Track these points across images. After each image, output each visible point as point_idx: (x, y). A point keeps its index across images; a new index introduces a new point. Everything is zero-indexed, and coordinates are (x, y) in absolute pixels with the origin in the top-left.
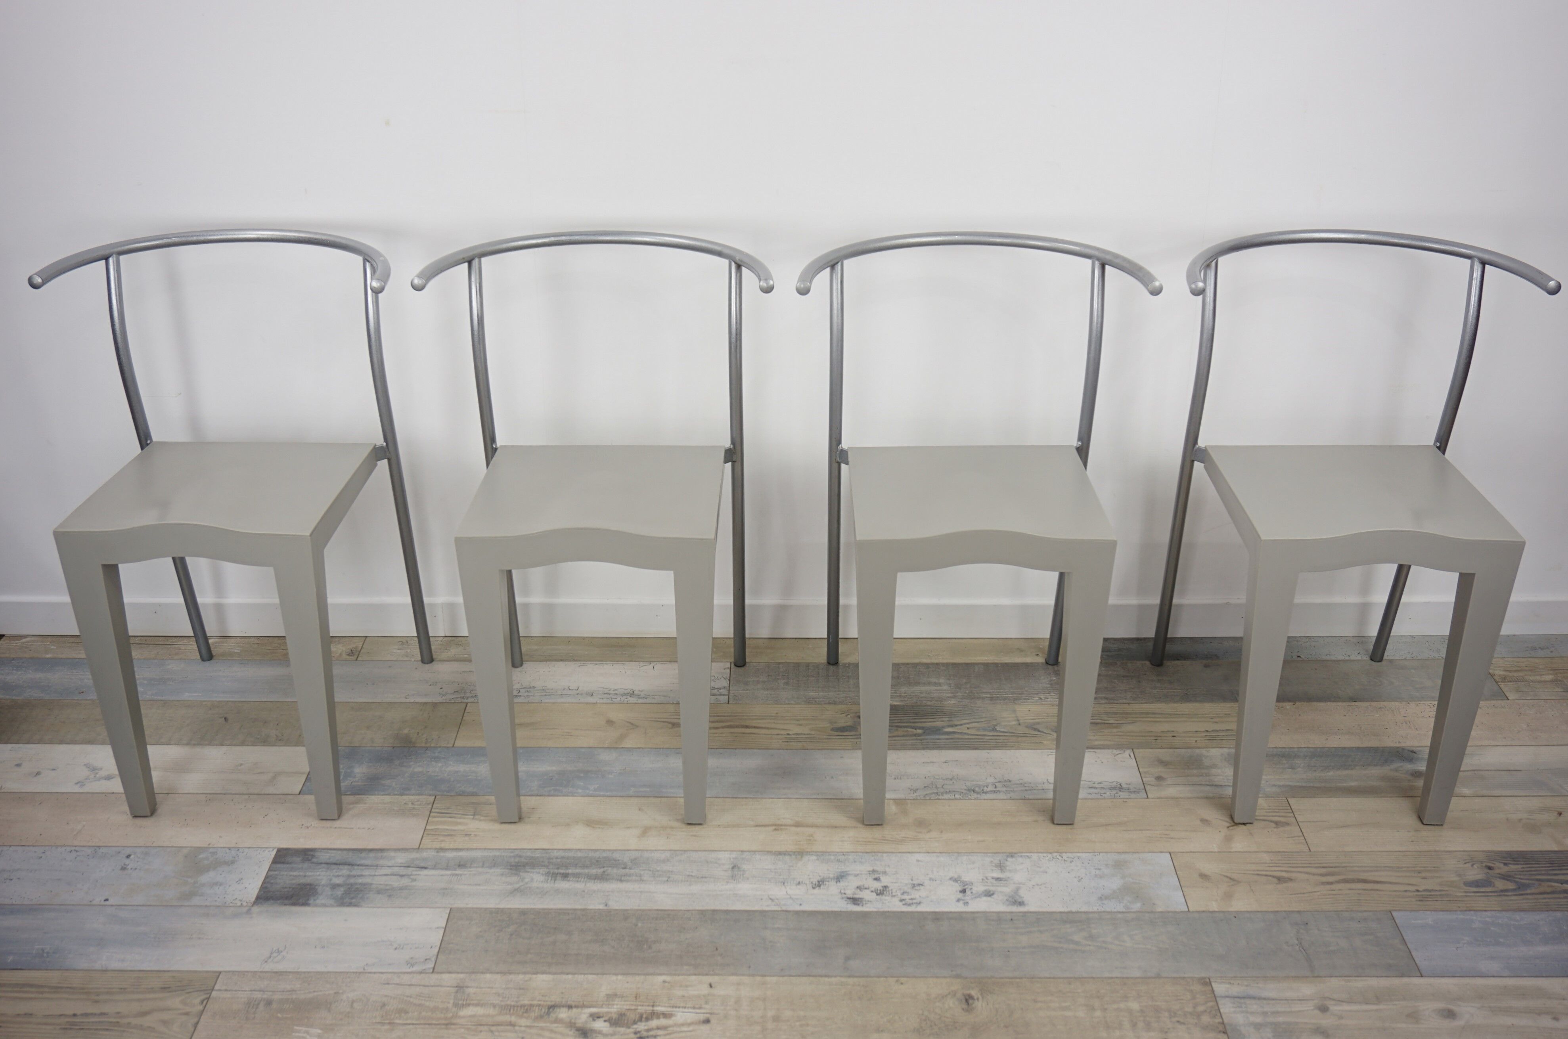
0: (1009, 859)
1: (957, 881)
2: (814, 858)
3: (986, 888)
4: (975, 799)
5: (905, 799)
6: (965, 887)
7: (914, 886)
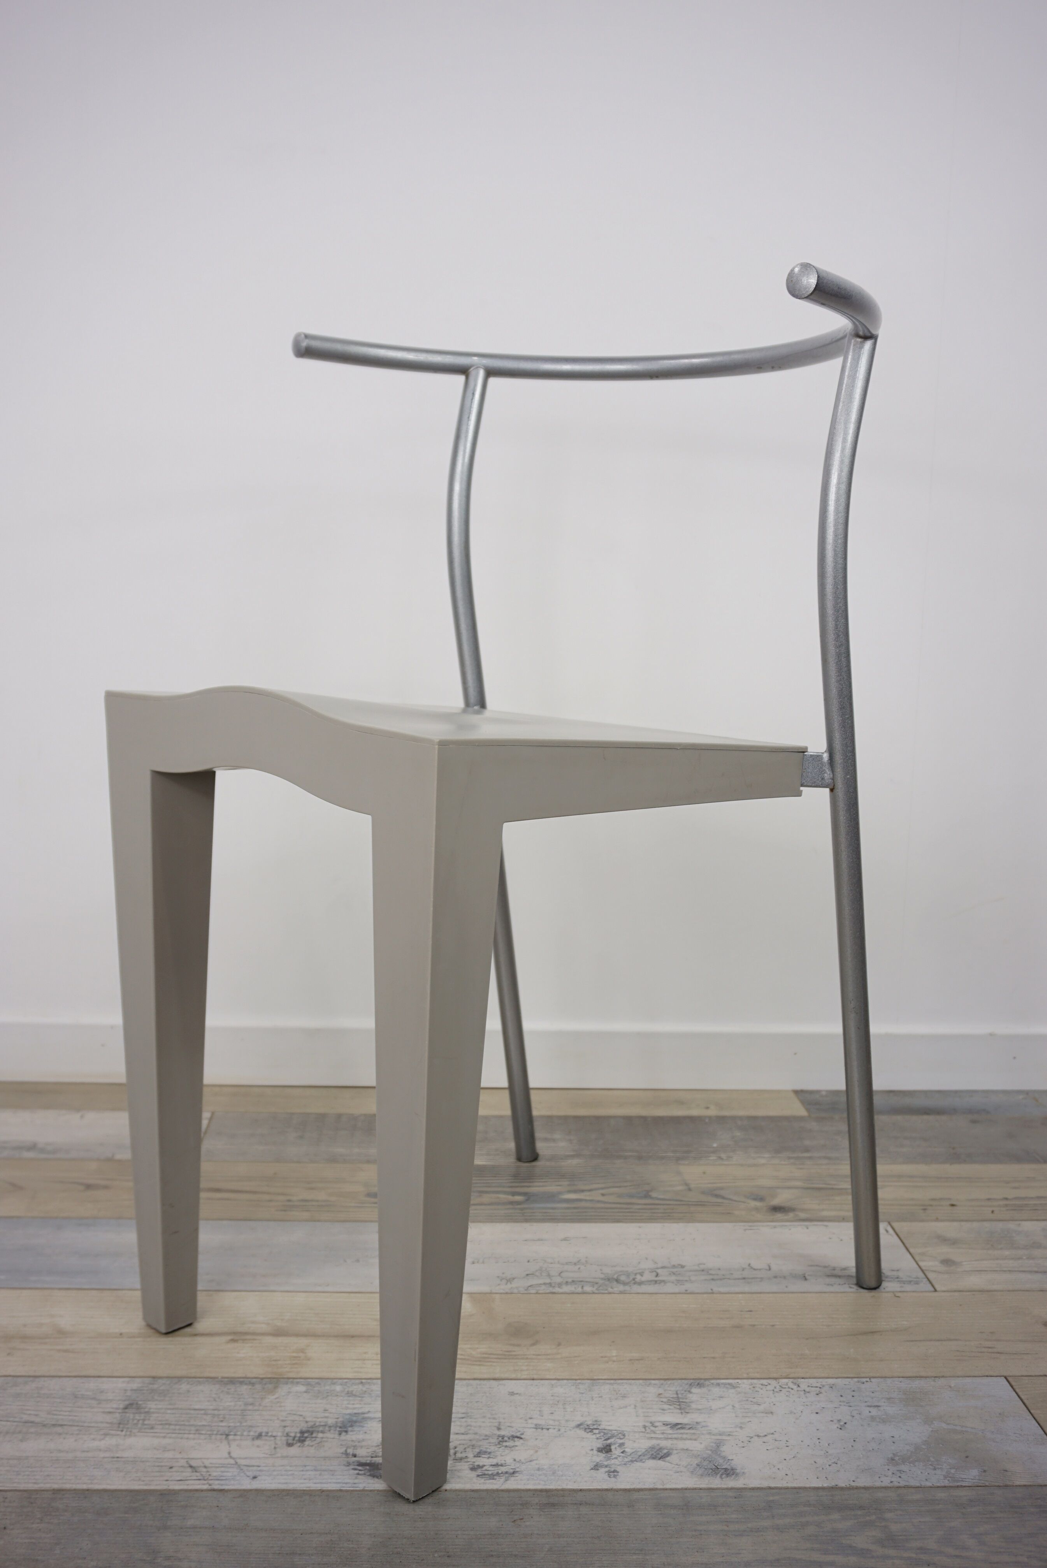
0: (694, 1390)
1: (591, 1430)
2: (302, 1388)
3: (654, 1442)
4: (621, 1293)
5: (491, 1293)
6: (609, 1441)
7: (502, 1440)
